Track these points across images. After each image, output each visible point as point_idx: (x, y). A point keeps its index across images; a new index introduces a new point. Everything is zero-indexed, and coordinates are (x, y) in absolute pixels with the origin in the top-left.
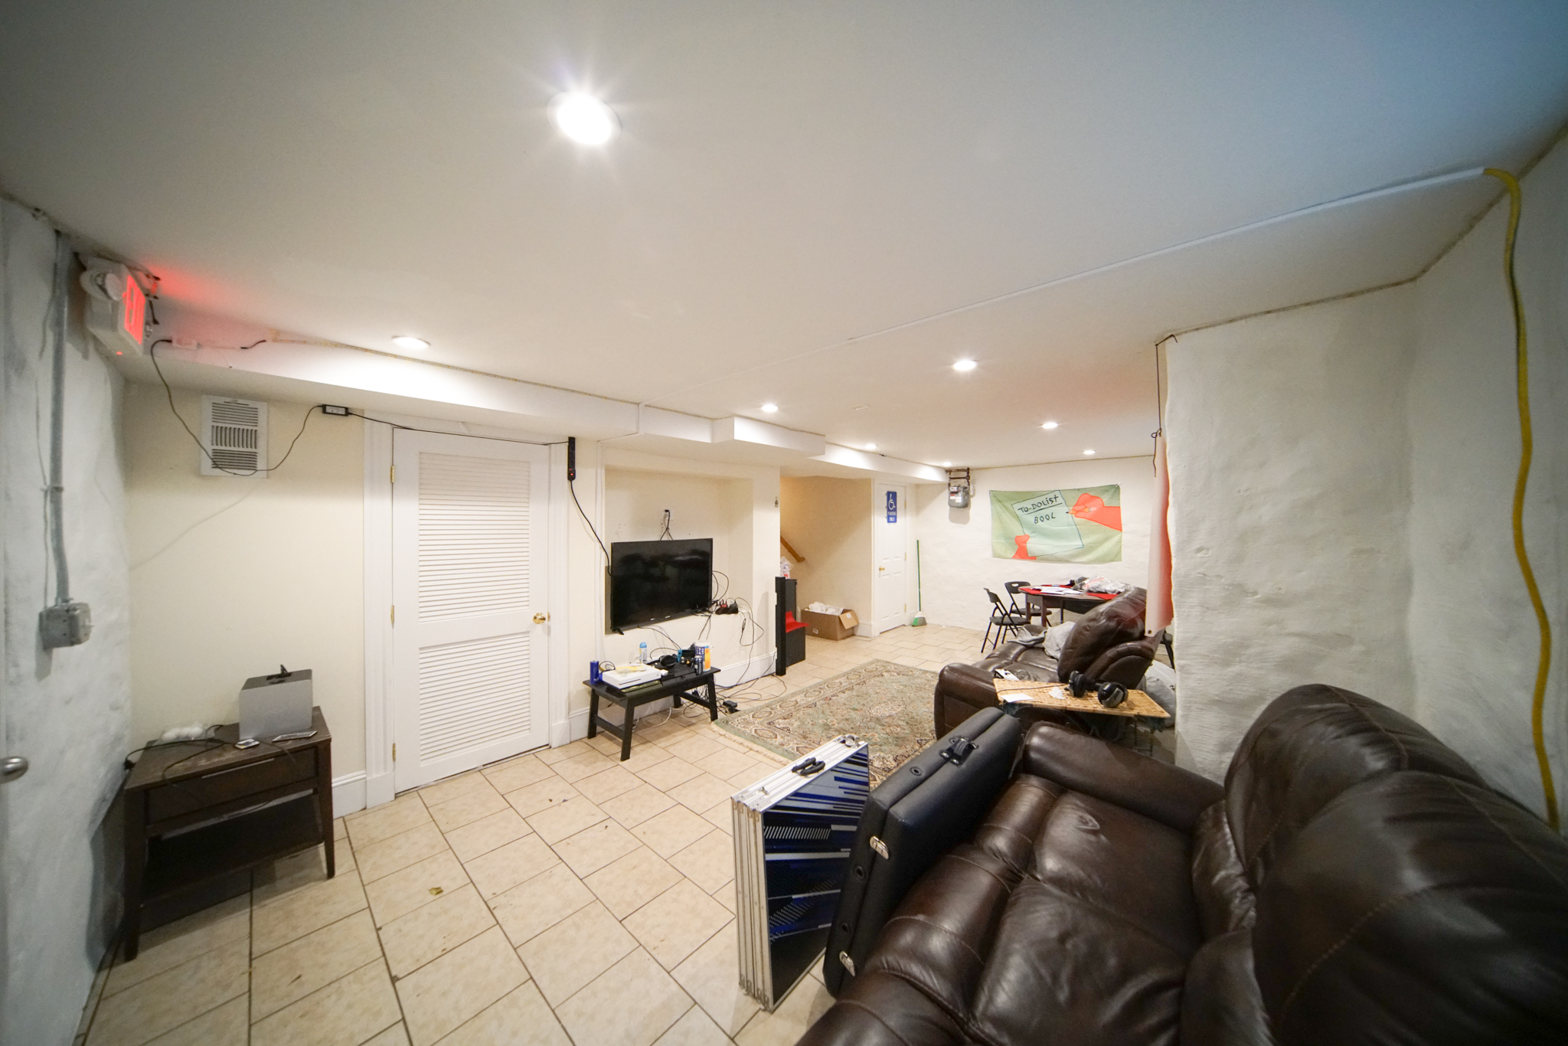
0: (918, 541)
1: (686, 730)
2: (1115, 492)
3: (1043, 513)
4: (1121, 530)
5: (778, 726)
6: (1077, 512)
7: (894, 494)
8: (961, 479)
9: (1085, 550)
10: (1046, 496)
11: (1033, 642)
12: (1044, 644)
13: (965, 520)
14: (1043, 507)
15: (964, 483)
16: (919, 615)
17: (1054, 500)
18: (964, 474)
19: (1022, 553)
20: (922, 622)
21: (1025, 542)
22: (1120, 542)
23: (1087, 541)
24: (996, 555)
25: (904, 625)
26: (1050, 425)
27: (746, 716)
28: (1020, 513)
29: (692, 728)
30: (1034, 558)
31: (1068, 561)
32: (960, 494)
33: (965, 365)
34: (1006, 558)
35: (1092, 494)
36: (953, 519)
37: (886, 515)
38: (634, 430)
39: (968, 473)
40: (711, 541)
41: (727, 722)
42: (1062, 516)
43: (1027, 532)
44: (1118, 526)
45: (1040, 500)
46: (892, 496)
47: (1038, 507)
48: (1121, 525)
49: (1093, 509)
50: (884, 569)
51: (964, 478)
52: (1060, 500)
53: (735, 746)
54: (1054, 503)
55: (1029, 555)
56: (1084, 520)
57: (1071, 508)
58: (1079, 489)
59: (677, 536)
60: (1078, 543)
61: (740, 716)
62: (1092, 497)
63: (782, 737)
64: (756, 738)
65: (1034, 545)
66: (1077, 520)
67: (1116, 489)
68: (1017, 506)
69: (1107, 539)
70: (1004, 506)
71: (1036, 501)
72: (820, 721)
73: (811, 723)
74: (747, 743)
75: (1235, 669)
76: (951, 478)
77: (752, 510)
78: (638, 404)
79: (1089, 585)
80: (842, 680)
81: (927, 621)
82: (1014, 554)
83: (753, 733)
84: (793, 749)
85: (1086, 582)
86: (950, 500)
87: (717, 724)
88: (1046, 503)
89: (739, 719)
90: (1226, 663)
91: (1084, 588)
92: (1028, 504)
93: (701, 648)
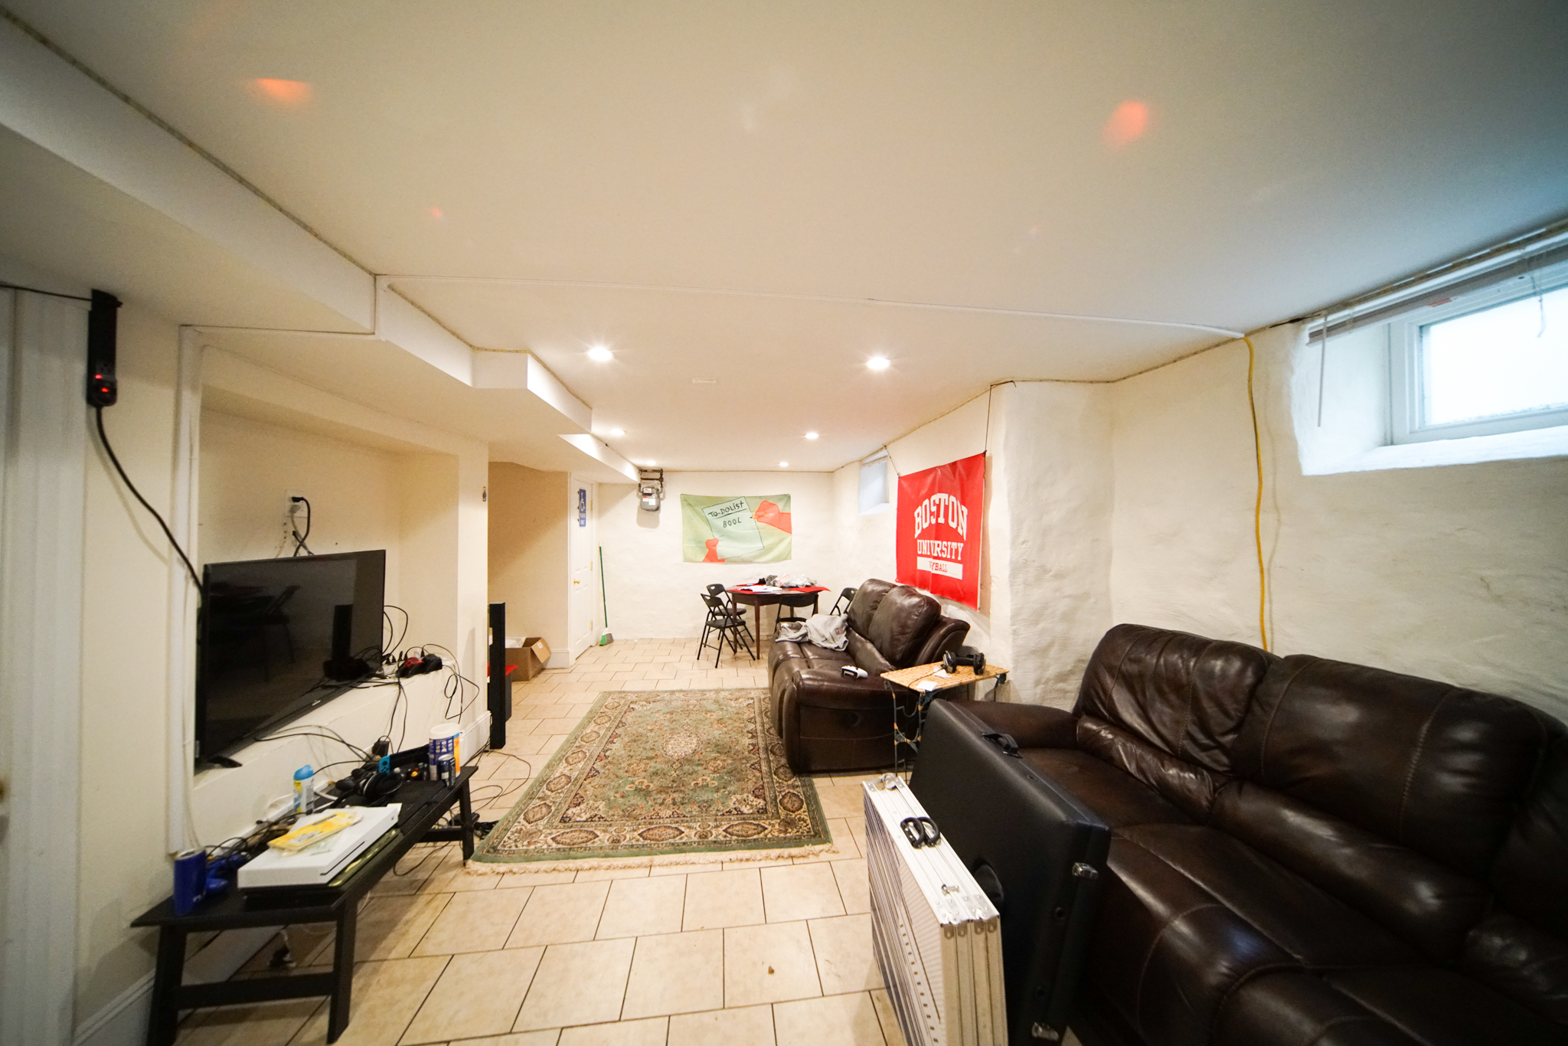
0: (600, 548)
1: (423, 899)
2: (787, 501)
3: (730, 518)
4: (791, 533)
5: (578, 819)
6: (759, 517)
7: (584, 491)
8: (653, 479)
9: (766, 551)
10: (733, 502)
11: (800, 638)
12: (809, 637)
13: (655, 524)
14: (730, 512)
15: (656, 483)
16: (606, 632)
17: (740, 505)
18: (658, 476)
19: (712, 557)
20: (609, 640)
21: (715, 546)
22: (790, 543)
23: (767, 542)
24: (687, 560)
25: (591, 646)
26: (812, 436)
27: (517, 826)
28: (710, 517)
29: (431, 889)
30: (722, 561)
31: (751, 562)
32: (654, 496)
33: (878, 363)
34: (696, 562)
35: (771, 501)
36: (640, 523)
37: (578, 518)
38: (367, 326)
39: (661, 475)
40: (384, 552)
41: (495, 849)
42: (746, 519)
43: (717, 536)
44: (788, 530)
45: (728, 505)
46: (582, 493)
47: (726, 512)
48: (791, 527)
49: (771, 515)
50: (578, 583)
51: (657, 479)
52: (745, 506)
53: (543, 878)
54: (740, 509)
55: (719, 558)
56: (765, 524)
57: (754, 513)
58: (760, 497)
59: (319, 546)
60: (760, 545)
61: (507, 830)
62: (771, 504)
63: (604, 831)
64: (567, 852)
65: (722, 549)
66: (759, 524)
67: (787, 498)
68: (707, 511)
69: (781, 541)
70: (694, 510)
71: (724, 506)
72: (627, 788)
73: (618, 795)
74: (562, 864)
75: (1040, 626)
76: (642, 479)
77: (457, 504)
78: (375, 276)
79: (782, 580)
80: (592, 727)
81: (614, 637)
82: (704, 558)
83: (554, 845)
84: (638, 840)
85: (777, 579)
86: (642, 503)
87: (479, 859)
88: (733, 508)
89: (509, 834)
90: (1036, 622)
91: (776, 584)
92: (717, 509)
93: (447, 740)
